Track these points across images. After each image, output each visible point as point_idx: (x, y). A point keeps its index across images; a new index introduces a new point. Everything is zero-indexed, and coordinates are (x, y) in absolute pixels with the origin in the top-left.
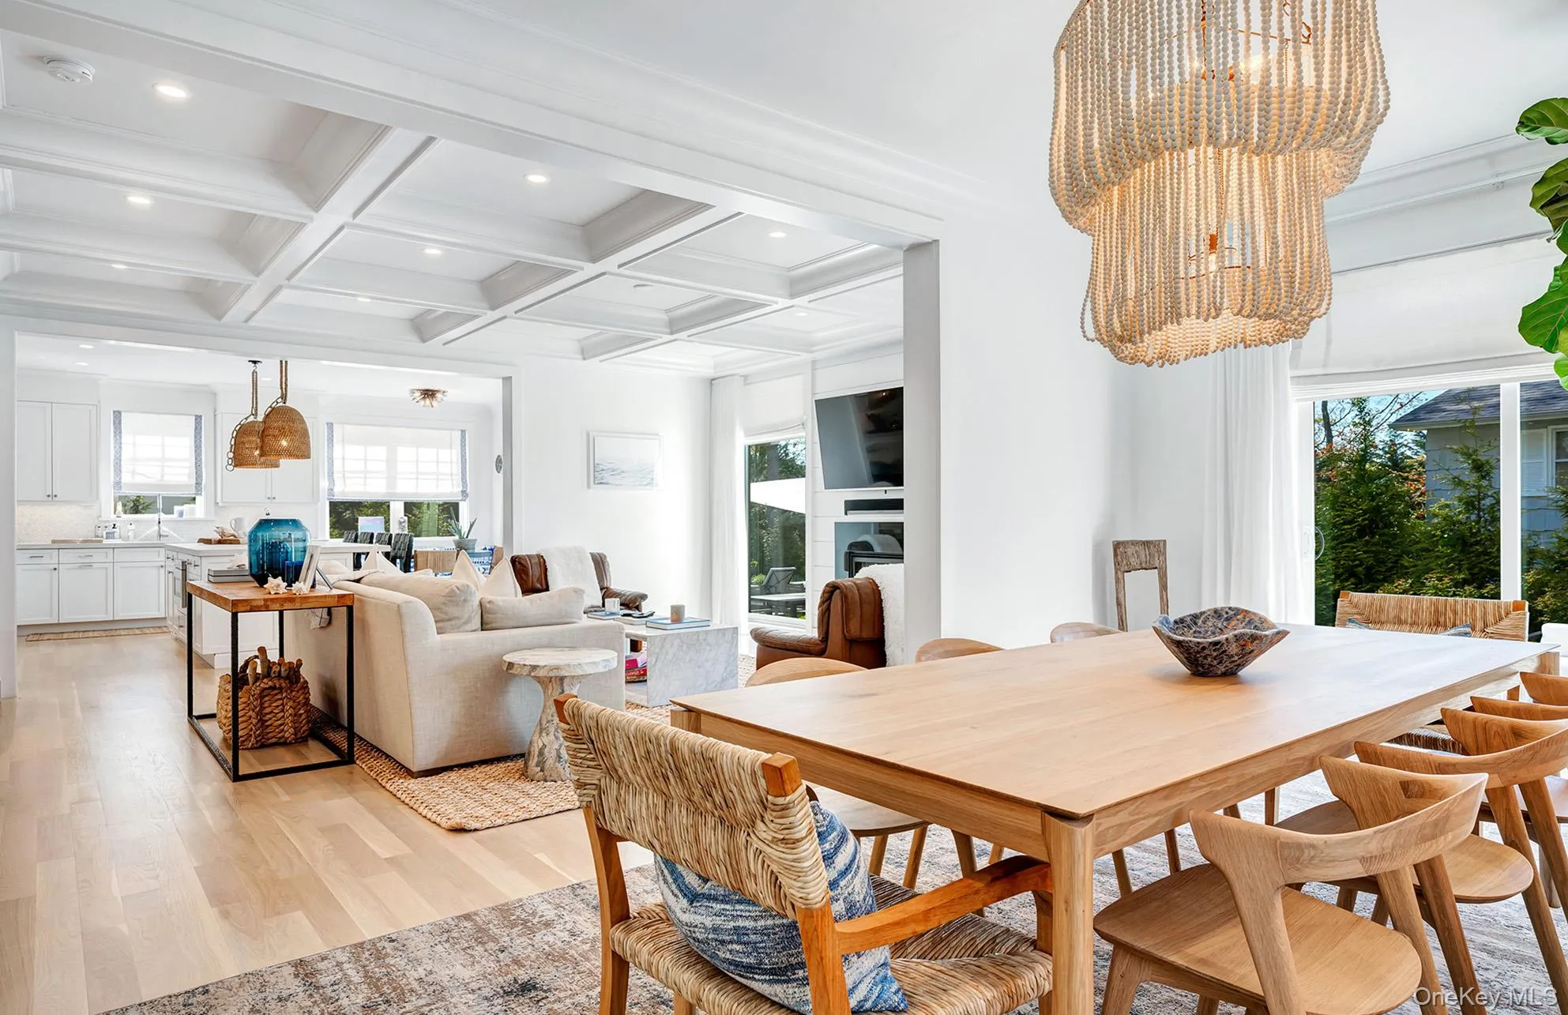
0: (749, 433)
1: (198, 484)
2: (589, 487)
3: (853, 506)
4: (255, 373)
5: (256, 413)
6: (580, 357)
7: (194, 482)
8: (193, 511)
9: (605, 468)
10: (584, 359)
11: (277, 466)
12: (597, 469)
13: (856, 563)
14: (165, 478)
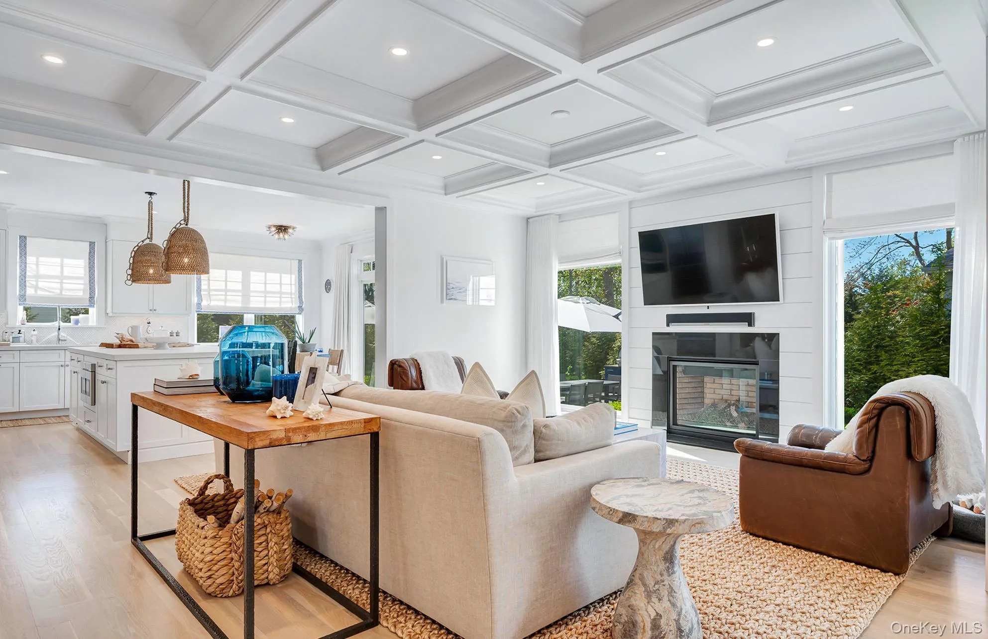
0: (561, 262)
1: (92, 298)
2: (442, 302)
3: (672, 319)
4: (150, 203)
5: (152, 237)
6: (443, 192)
7: (89, 296)
8: (87, 320)
9: (454, 286)
10: (446, 194)
11: (168, 282)
12: (449, 287)
13: (673, 366)
14: (63, 293)
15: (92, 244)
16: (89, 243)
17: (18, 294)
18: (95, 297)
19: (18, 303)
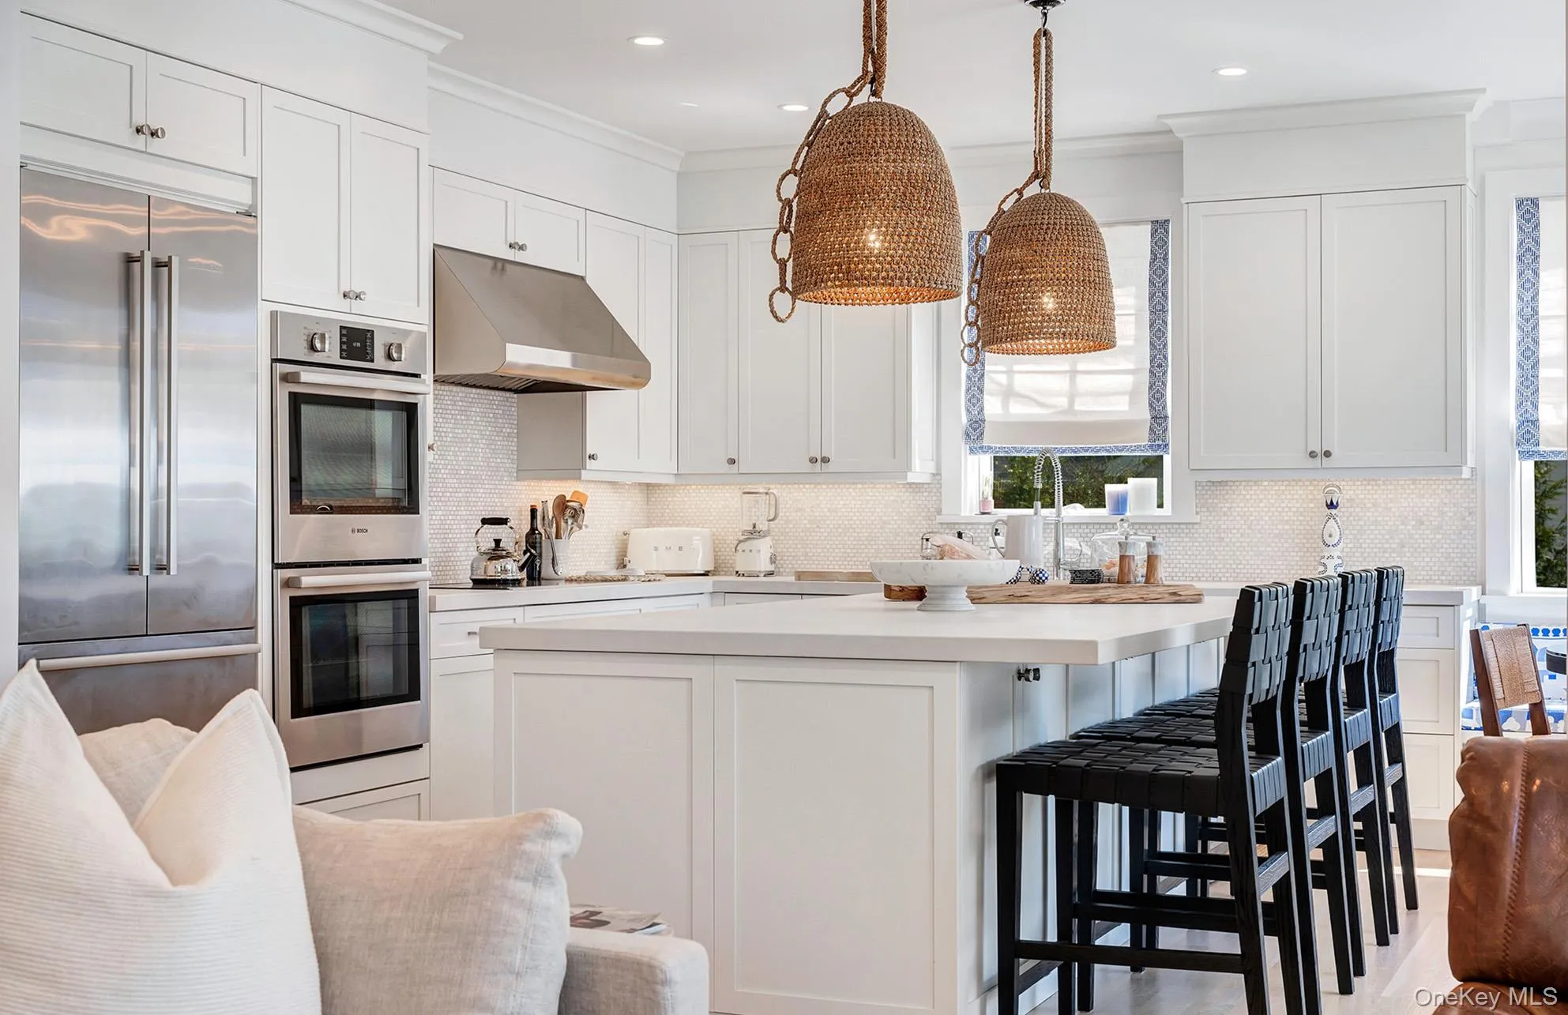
8: (1147, 498)
14: (1077, 407)
15: (1160, 228)
16: (1148, 228)
17: (964, 419)
18: (1166, 417)
19: (964, 448)
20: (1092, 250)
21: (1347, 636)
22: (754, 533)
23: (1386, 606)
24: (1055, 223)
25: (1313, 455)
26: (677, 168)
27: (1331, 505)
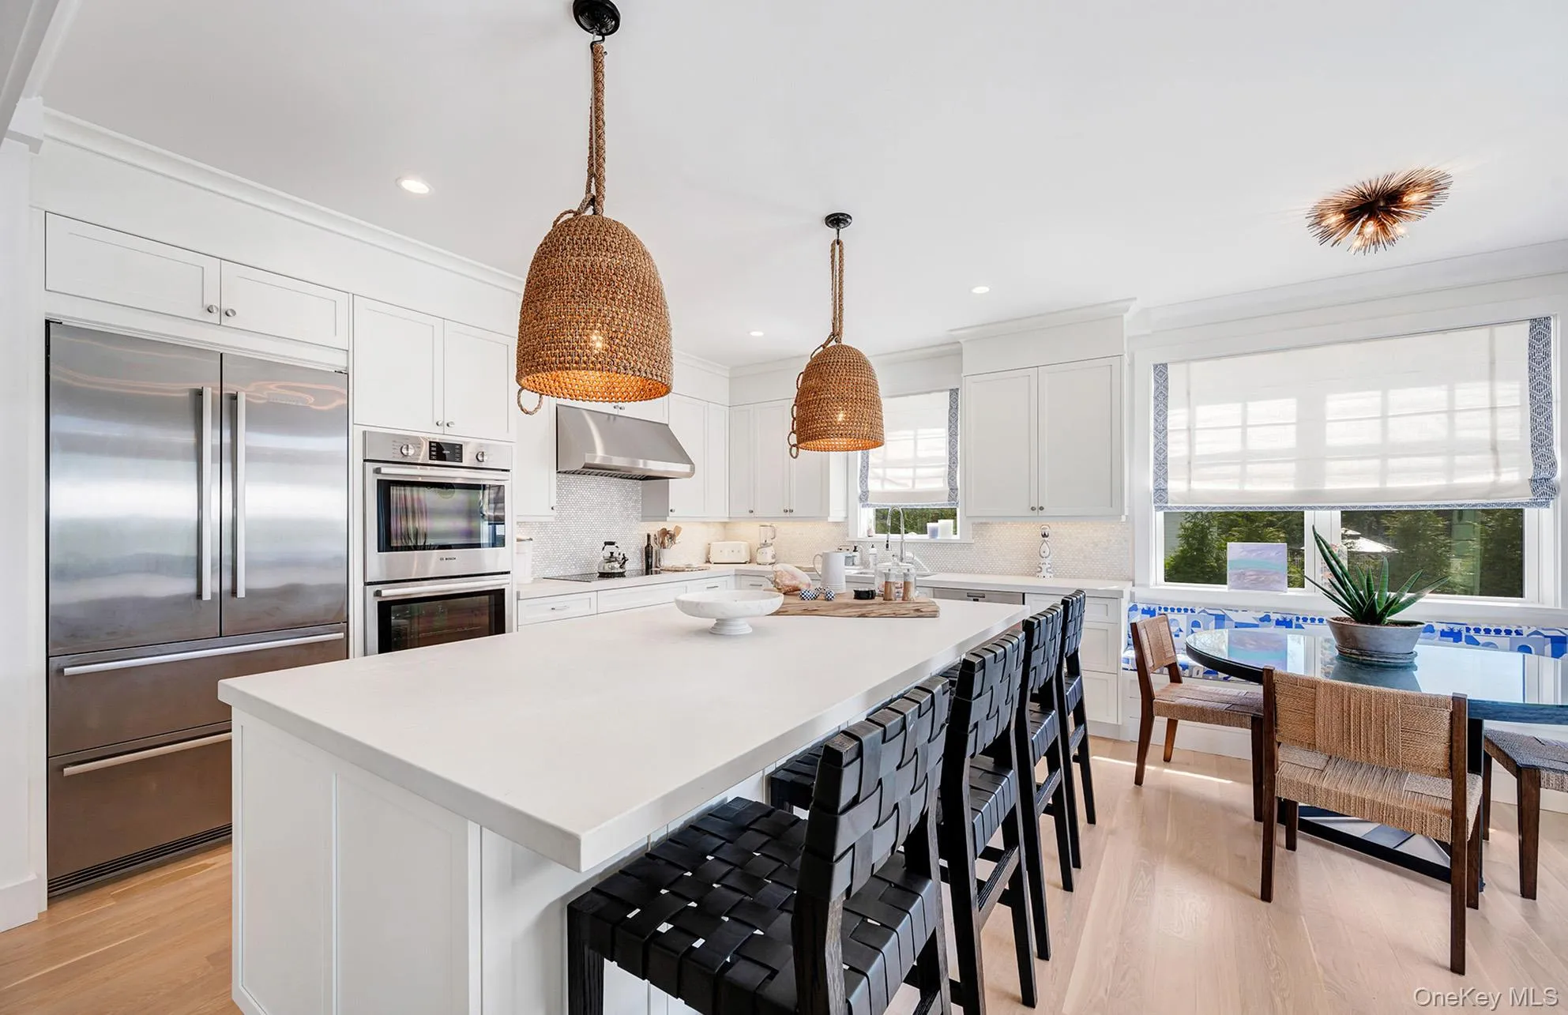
1: (953, 490)
7: (948, 486)
8: (949, 530)
14: (917, 485)
15: (954, 393)
16: (948, 393)
17: (859, 491)
18: (957, 489)
19: (859, 505)
20: (863, 379)
21: (1034, 671)
22: (765, 545)
23: (1071, 626)
24: (838, 361)
25: (1033, 509)
26: (728, 375)
27: (1044, 536)
